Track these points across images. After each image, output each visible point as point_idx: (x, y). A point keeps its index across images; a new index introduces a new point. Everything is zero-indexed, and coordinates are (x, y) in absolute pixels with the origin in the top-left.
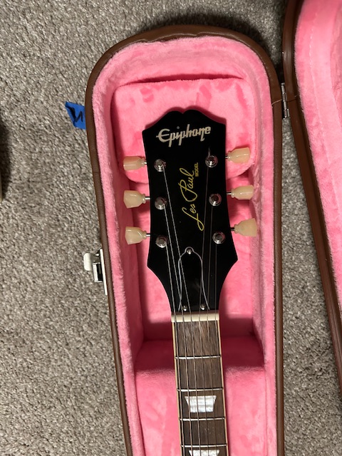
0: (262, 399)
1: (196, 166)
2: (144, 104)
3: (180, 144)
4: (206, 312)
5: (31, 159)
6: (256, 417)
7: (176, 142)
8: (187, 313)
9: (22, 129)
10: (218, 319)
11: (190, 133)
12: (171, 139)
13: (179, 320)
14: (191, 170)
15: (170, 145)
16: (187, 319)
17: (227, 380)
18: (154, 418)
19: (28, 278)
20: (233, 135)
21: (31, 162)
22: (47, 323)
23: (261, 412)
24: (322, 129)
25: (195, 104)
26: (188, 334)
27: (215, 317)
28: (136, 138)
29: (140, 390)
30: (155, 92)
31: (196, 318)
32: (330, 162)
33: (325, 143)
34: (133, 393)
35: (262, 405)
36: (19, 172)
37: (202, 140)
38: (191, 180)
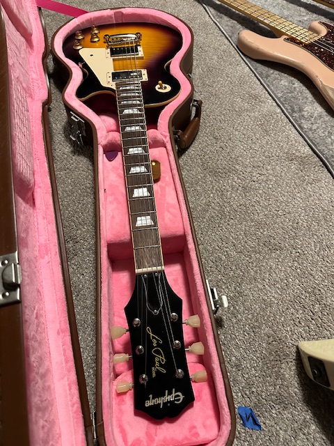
0: (108, 225)
1: (154, 375)
2: (196, 424)
3: (167, 391)
4: (144, 274)
5: (281, 379)
6: (111, 214)
7: (170, 393)
8: (155, 272)
9: (293, 404)
10: (136, 270)
11: (160, 401)
12: (174, 395)
13: (159, 268)
14: (158, 372)
15: (174, 390)
16: (154, 269)
17: (129, 235)
18: (171, 210)
19: (269, 288)
20: (129, 403)
21: (281, 376)
22: (250, 258)
23: (109, 218)
24: (70, 403)
25: (158, 427)
26: (154, 260)
27: (138, 271)
28: (200, 396)
29: (181, 225)
30: (188, 435)
31: (150, 269)
32: (66, 378)
33: (68, 392)
34: (185, 223)
35: (108, 221)
36: (290, 368)
37: (151, 396)
38: (157, 364)
